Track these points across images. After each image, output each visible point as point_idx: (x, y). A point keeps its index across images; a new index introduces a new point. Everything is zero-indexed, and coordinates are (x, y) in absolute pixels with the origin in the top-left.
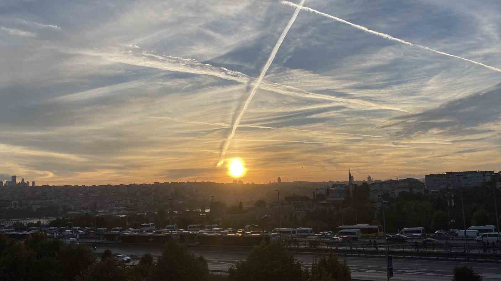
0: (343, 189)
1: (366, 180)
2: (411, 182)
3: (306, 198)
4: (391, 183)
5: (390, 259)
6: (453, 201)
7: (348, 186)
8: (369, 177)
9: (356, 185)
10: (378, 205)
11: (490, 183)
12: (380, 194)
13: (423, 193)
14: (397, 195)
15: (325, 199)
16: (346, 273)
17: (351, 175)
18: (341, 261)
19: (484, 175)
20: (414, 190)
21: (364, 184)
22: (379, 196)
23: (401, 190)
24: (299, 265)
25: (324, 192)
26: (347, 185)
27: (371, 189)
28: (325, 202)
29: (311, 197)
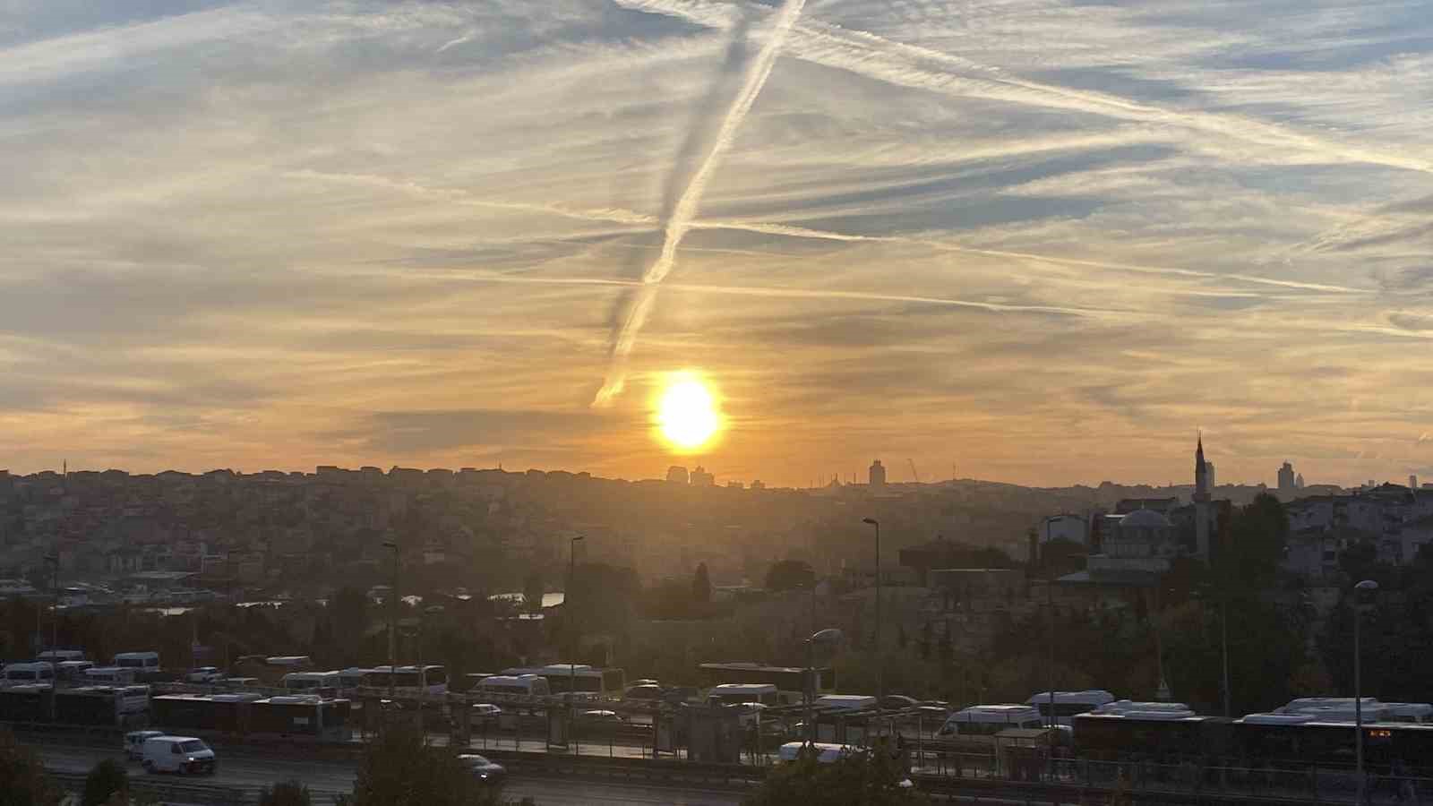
0: (1166, 520)
1: (1273, 484)
3: (994, 558)
7: (1190, 509)
8: (1286, 472)
9: (1226, 504)
10: (1325, 599)
12: (1331, 548)
14: (1409, 553)
15: (1080, 565)
17: (1207, 458)
21: (1265, 499)
22: (1329, 556)
25: (1078, 534)
26: (1185, 501)
27: (1297, 524)
28: (1081, 576)
29: (1018, 551)
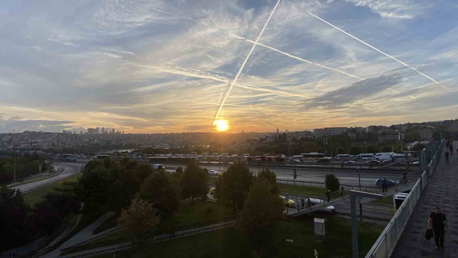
0: (274, 136)
1: (285, 132)
2: (307, 133)
3: (256, 140)
4: (297, 133)
5: (295, 170)
6: (327, 142)
7: (276, 135)
8: (286, 130)
9: (280, 134)
10: (291, 144)
11: (345, 133)
12: (291, 138)
13: (313, 138)
14: (300, 139)
15: (265, 141)
16: (274, 176)
17: (278, 129)
18: (271, 171)
19: (343, 129)
20: (308, 136)
21: (284, 133)
22: (291, 139)
23: (301, 136)
24: (252, 173)
25: (264, 137)
26: (276, 134)
27: (287, 136)
28: (265, 142)
29: (258, 139)
